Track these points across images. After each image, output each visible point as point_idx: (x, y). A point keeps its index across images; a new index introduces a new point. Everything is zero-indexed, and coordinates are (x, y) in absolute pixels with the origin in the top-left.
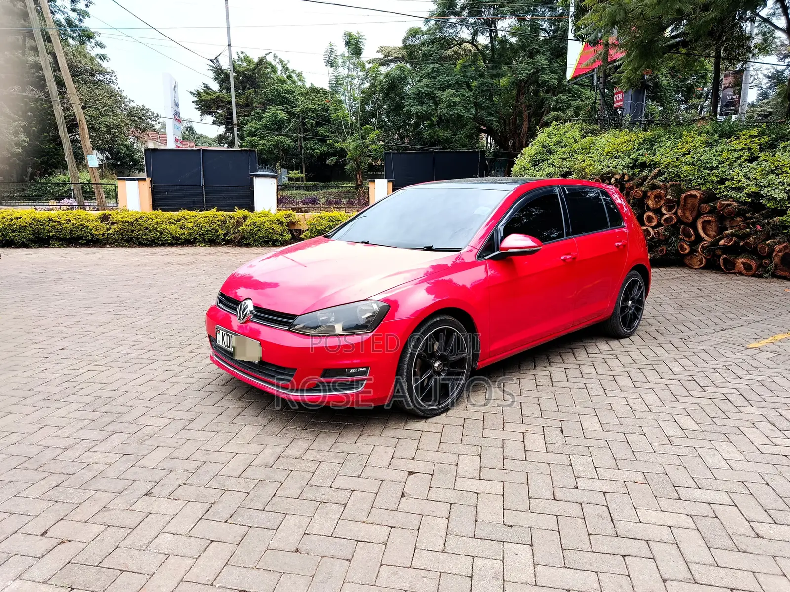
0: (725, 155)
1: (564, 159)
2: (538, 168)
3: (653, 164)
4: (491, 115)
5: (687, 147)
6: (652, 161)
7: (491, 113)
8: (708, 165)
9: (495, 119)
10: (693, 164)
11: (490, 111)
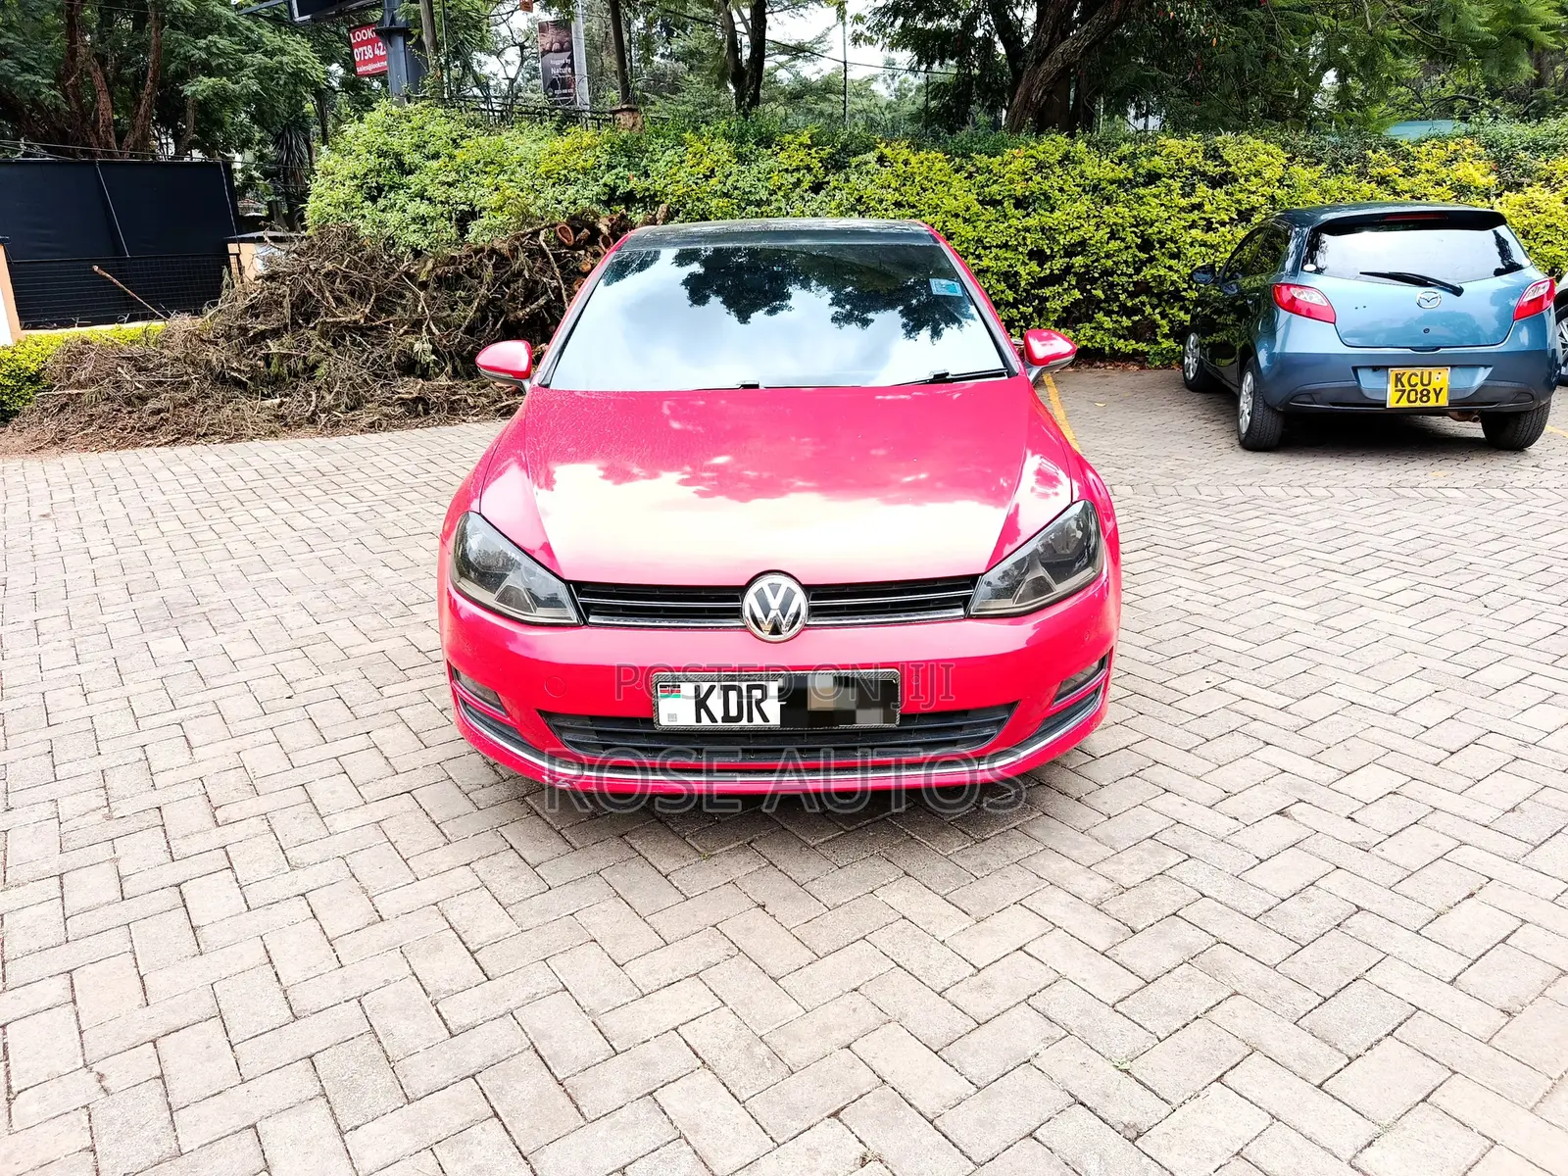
0: (776, 179)
1: (450, 185)
2: (381, 202)
3: (650, 196)
4: (27, 68)
5: (707, 162)
6: (648, 190)
7: (27, 64)
8: (752, 198)
9: (46, 81)
10: (726, 195)
11: (25, 60)
